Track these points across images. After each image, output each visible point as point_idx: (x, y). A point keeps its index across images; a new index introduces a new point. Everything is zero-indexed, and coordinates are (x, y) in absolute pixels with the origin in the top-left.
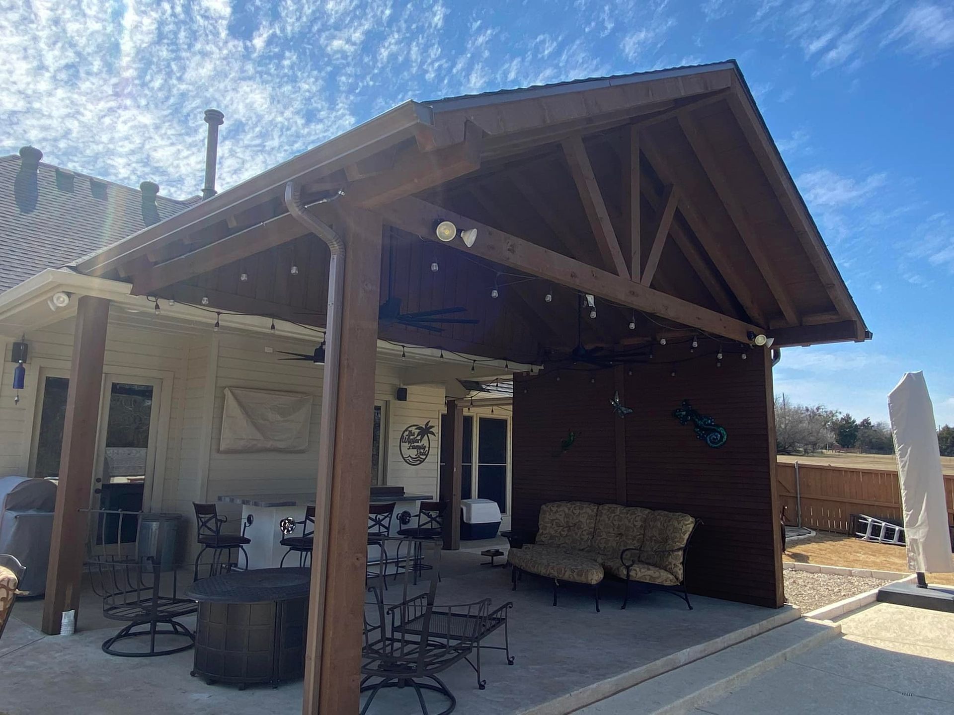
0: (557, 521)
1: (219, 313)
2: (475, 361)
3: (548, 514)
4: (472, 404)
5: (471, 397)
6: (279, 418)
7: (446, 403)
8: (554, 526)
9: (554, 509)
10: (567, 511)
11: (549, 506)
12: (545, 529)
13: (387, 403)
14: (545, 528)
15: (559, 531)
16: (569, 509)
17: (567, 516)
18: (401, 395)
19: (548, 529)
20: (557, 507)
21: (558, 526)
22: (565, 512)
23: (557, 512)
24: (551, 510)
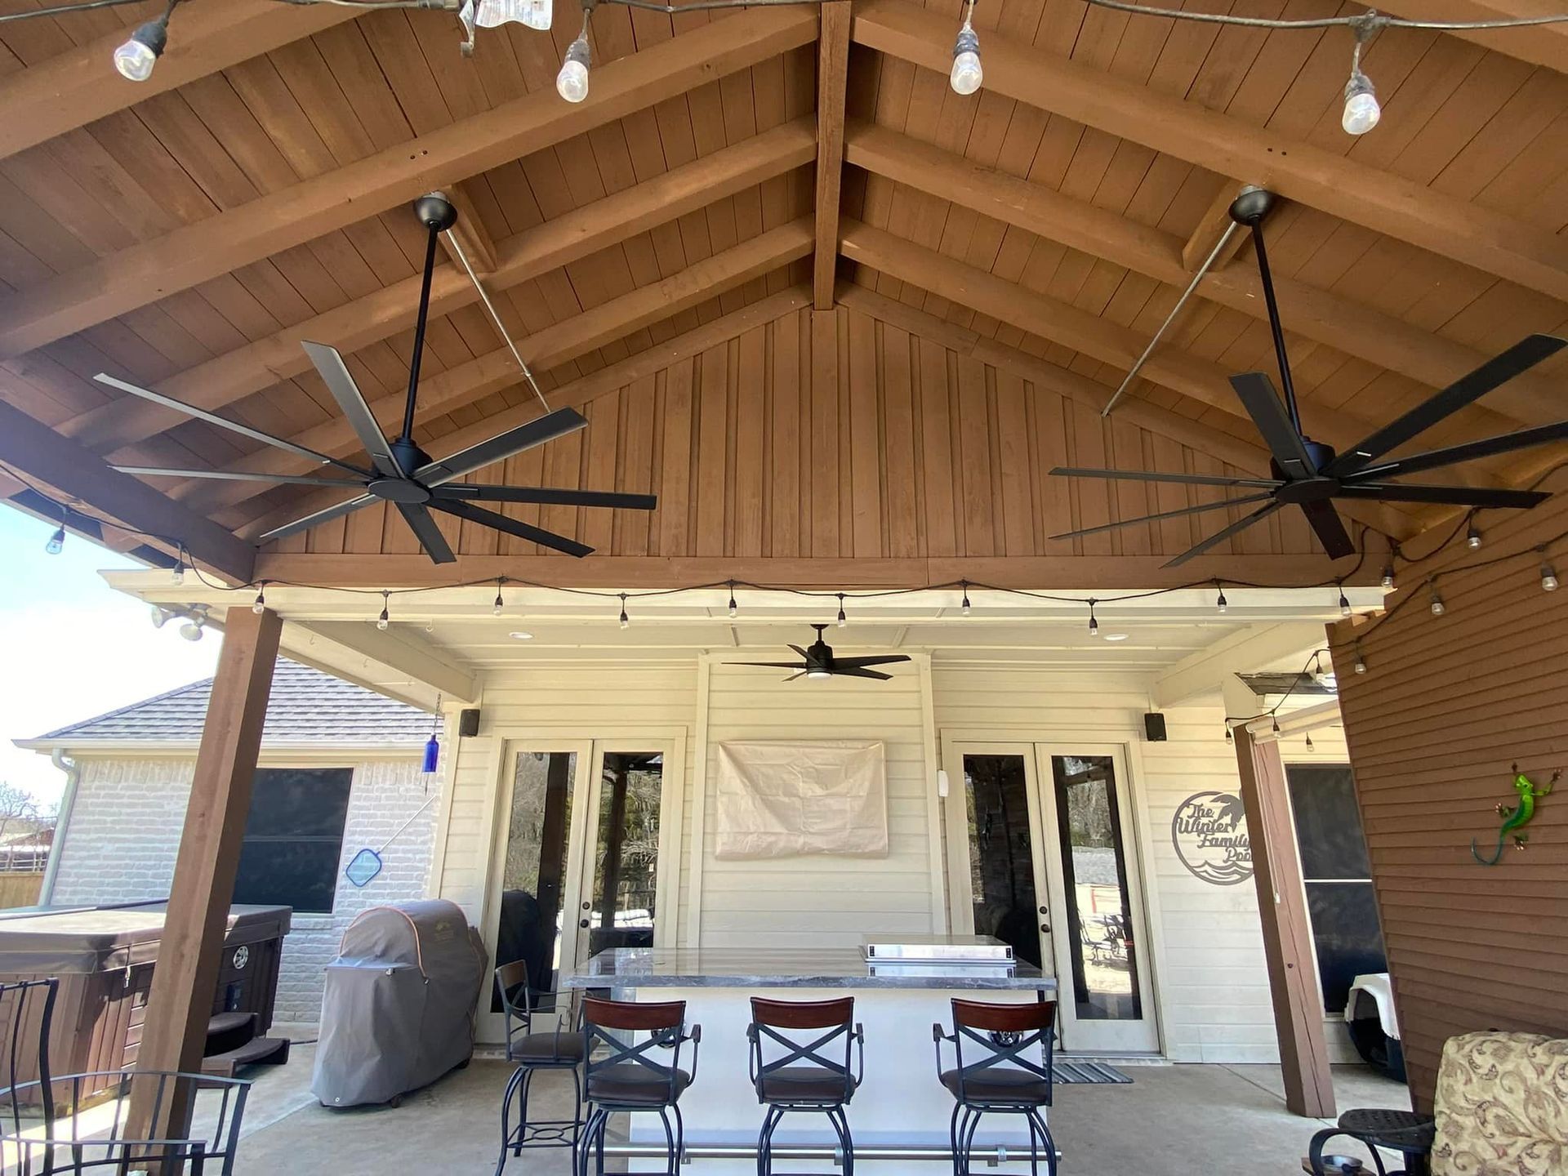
0: (1501, 1112)
1: (386, 594)
2: (1092, 602)
3: (1461, 1078)
4: (1276, 728)
5: (1273, 712)
6: (819, 791)
7: (1228, 735)
8: (1491, 1128)
9: (1485, 1062)
10: (1531, 1075)
11: (1468, 1048)
12: (1456, 1137)
13: (1125, 747)
14: (1457, 1132)
15: (1513, 1152)
16: (1541, 1071)
17: (1533, 1097)
18: (1154, 728)
19: (1466, 1135)
20: (1495, 1054)
21: (1504, 1132)
22: (1524, 1080)
23: (1493, 1073)
24: (1471, 1062)
